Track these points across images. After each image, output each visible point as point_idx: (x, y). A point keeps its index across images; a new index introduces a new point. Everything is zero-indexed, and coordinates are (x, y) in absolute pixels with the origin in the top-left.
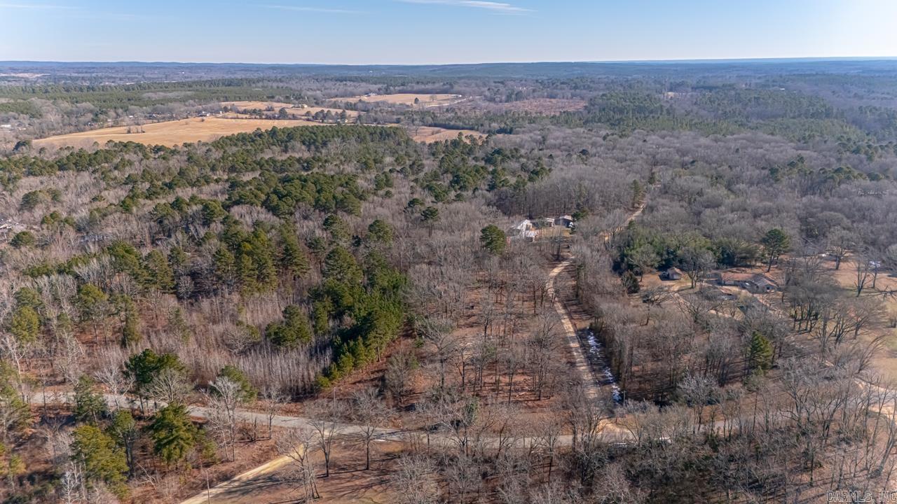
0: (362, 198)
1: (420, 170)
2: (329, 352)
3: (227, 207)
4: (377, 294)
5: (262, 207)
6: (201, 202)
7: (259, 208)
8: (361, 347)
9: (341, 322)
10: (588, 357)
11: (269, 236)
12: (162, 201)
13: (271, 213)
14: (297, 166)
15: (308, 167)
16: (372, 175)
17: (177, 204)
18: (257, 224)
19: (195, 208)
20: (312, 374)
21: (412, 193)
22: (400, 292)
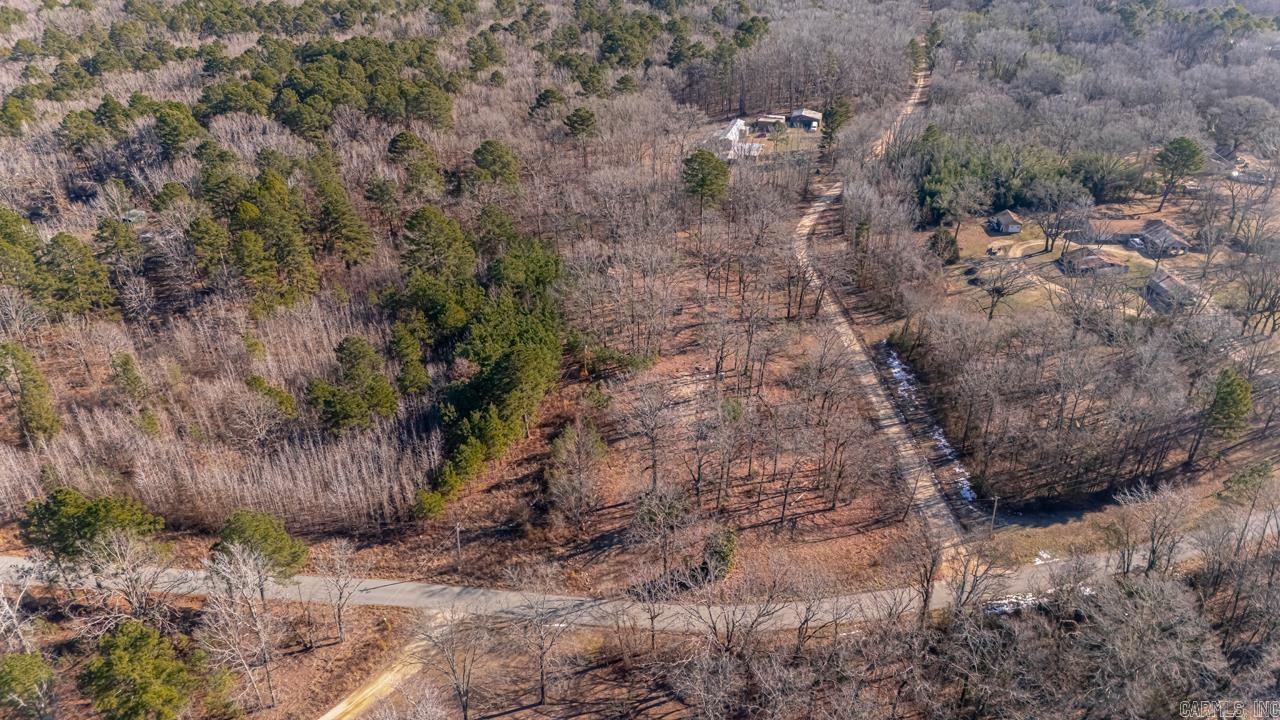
0: (449, 87)
1: (540, 26)
2: (436, 437)
3: (203, 119)
4: (509, 300)
5: (269, 114)
6: (154, 108)
7: (264, 119)
8: (495, 422)
9: (450, 368)
10: (898, 406)
11: (291, 183)
12: (79, 105)
13: (288, 131)
14: (324, 19)
15: (342, 20)
16: (462, 36)
17: (105, 114)
18: (264, 158)
19: (141, 122)
20: (410, 489)
21: (538, 75)
22: (549, 291)
